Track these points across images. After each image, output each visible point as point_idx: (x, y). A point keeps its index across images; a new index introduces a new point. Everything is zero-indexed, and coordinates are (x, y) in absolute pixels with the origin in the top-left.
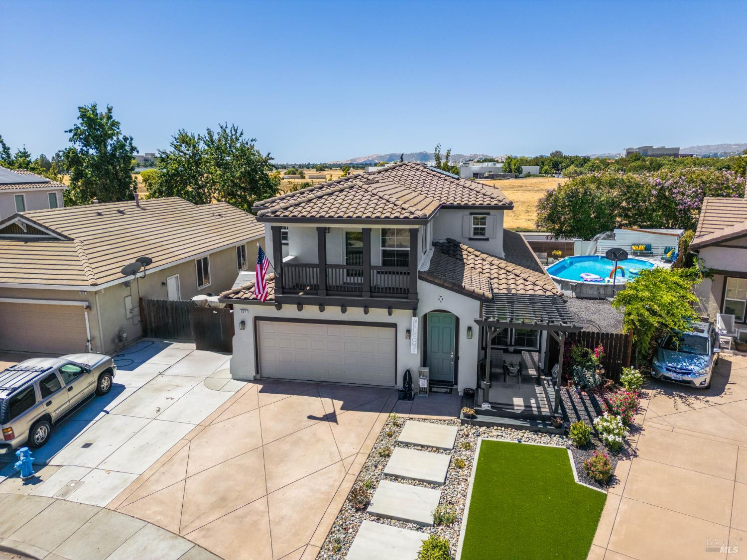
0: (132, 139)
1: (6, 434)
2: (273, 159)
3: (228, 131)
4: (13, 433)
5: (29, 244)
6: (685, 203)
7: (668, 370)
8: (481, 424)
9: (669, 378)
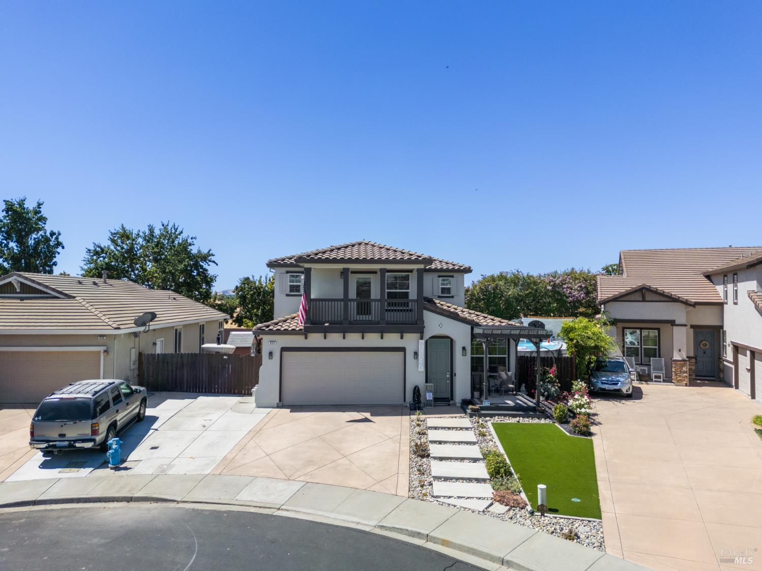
0: (59, 234)
1: (94, 428)
2: (213, 255)
3: (169, 228)
4: (98, 429)
5: (25, 301)
6: (574, 296)
7: (602, 383)
8: (485, 416)
9: (604, 389)
